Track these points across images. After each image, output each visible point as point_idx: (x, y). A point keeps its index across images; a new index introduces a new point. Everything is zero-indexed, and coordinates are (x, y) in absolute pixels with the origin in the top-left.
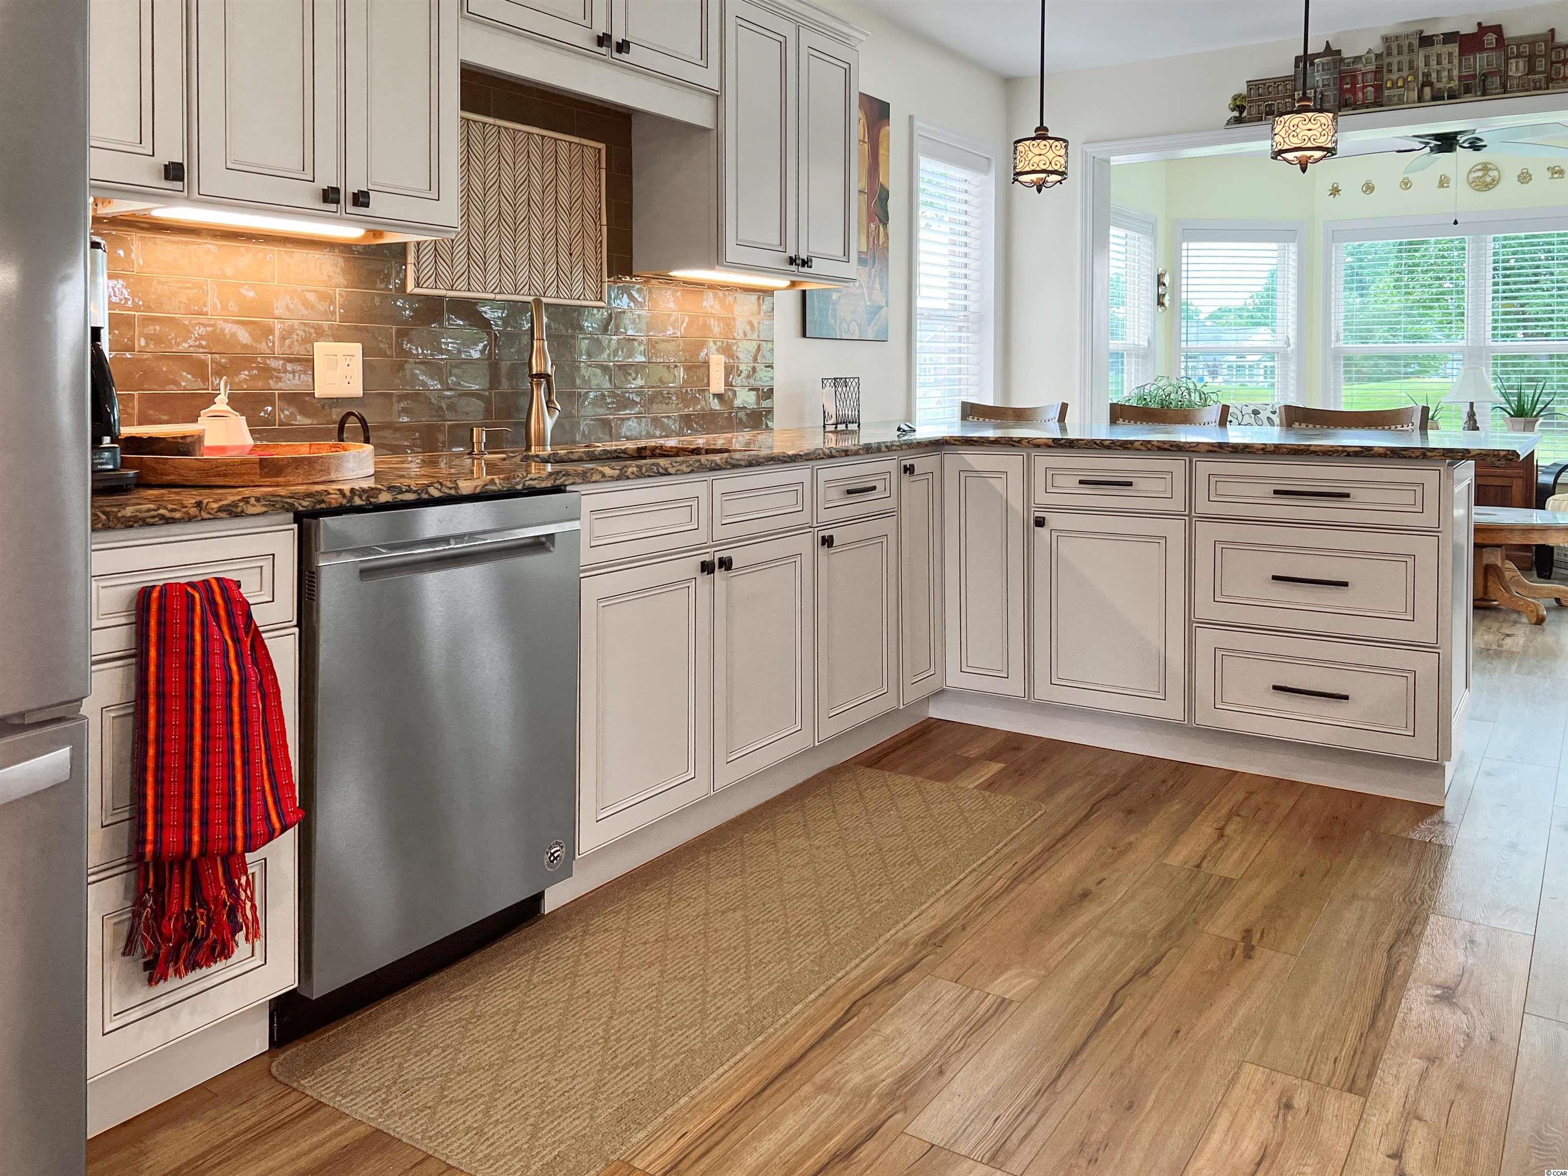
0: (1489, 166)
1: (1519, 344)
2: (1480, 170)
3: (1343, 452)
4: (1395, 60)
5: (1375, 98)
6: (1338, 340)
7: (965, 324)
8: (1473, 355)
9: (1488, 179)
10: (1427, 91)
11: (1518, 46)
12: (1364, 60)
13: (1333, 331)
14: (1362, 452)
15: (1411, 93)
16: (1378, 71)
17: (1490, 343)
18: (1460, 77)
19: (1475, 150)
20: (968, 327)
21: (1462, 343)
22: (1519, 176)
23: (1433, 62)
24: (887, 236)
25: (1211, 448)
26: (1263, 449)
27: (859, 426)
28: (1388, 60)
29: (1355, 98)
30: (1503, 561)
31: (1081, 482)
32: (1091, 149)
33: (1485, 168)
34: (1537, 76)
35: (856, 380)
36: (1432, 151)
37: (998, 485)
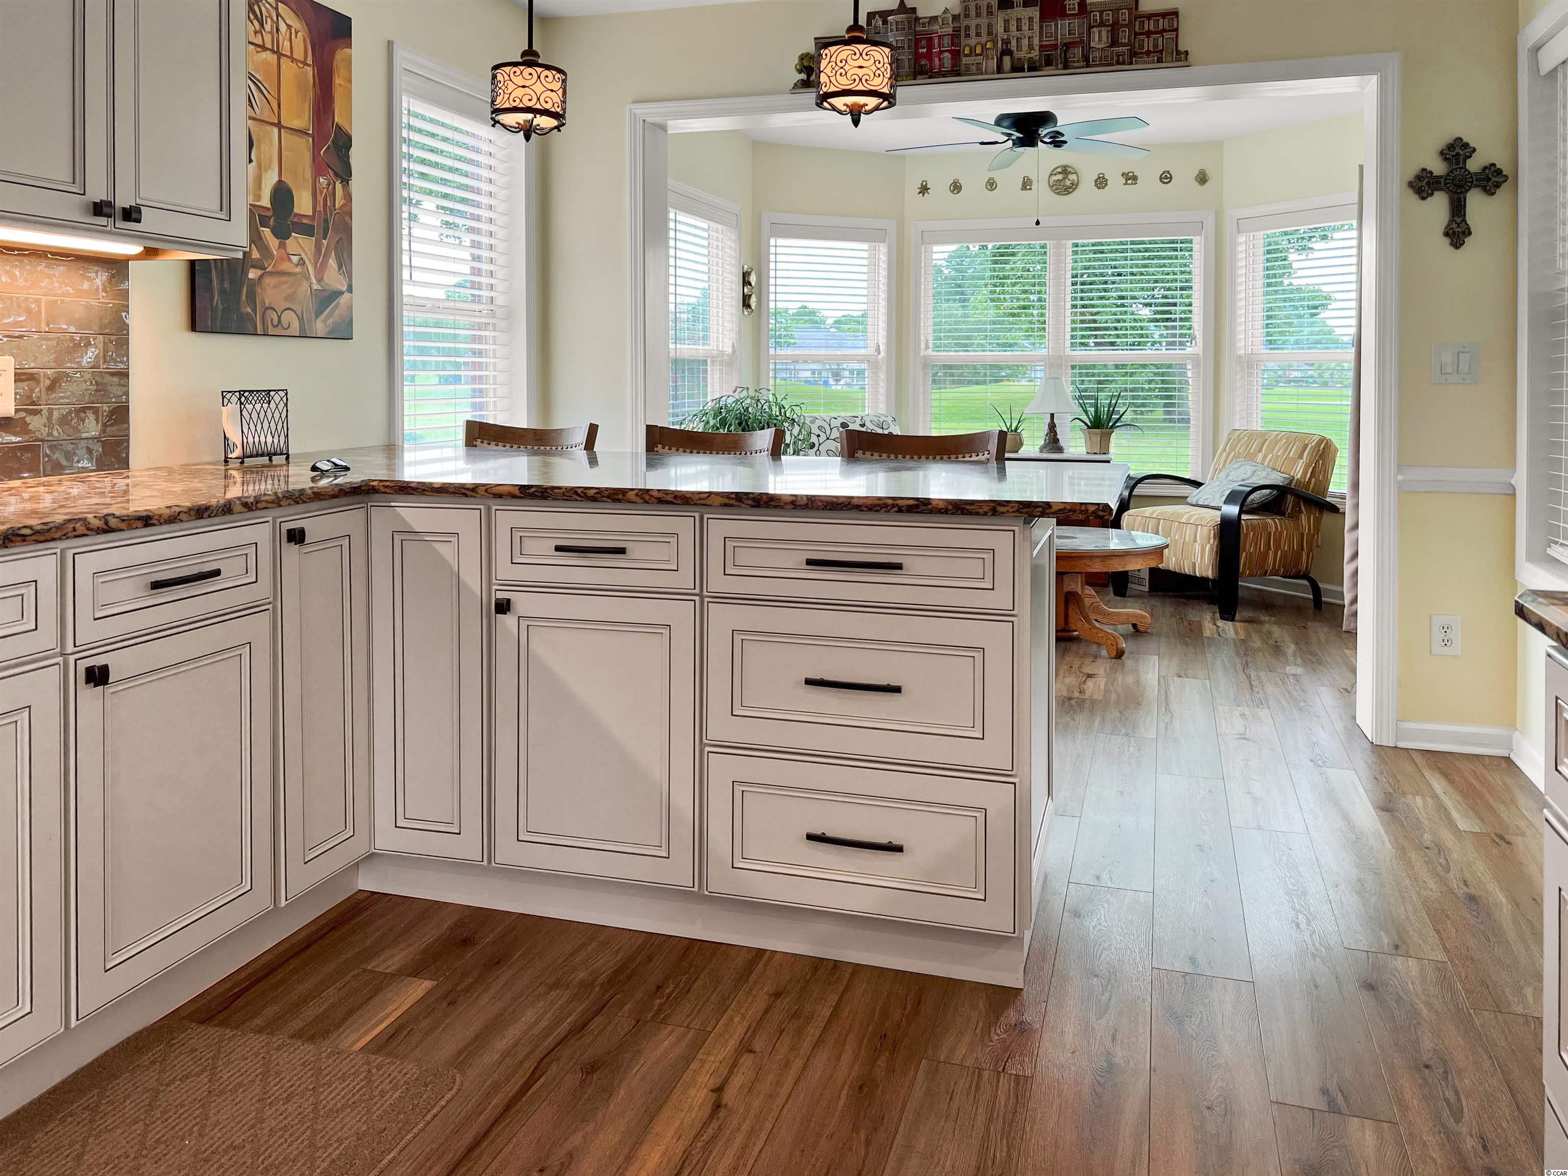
0: (1069, 169)
1: (1093, 354)
2: (1060, 173)
3: (893, 506)
4: (973, 23)
5: (953, 66)
6: (927, 347)
7: (492, 321)
8: (1054, 364)
9: (1068, 183)
10: (1007, 60)
11: (1101, 13)
12: (940, 20)
13: (922, 338)
14: (917, 506)
15: (990, 62)
16: (955, 36)
17: (1068, 351)
18: (1041, 46)
19: (1055, 146)
20: (494, 324)
21: (1044, 352)
22: (1096, 181)
23: (1013, 28)
24: (348, 197)
25: (727, 501)
26: (793, 502)
27: (287, 458)
28: (966, 23)
29: (931, 64)
30: (1082, 586)
31: (558, 549)
32: (642, 110)
33: (1065, 171)
34: (1120, 49)
35: (282, 394)
36: (1014, 144)
37: (446, 551)
